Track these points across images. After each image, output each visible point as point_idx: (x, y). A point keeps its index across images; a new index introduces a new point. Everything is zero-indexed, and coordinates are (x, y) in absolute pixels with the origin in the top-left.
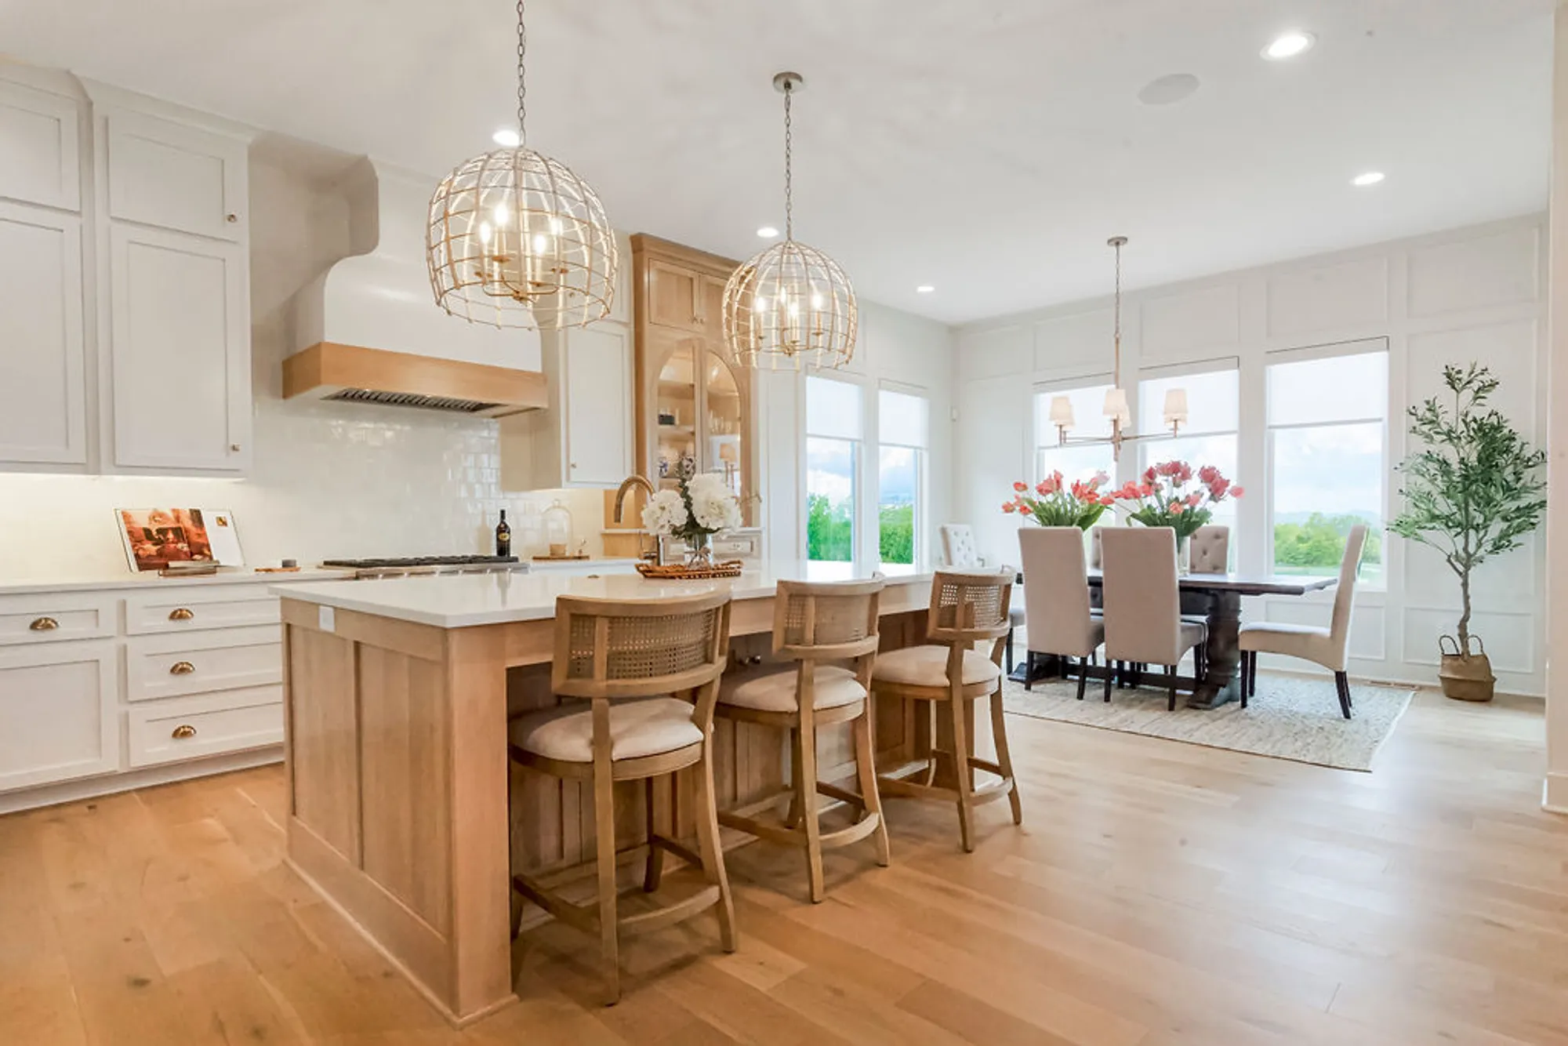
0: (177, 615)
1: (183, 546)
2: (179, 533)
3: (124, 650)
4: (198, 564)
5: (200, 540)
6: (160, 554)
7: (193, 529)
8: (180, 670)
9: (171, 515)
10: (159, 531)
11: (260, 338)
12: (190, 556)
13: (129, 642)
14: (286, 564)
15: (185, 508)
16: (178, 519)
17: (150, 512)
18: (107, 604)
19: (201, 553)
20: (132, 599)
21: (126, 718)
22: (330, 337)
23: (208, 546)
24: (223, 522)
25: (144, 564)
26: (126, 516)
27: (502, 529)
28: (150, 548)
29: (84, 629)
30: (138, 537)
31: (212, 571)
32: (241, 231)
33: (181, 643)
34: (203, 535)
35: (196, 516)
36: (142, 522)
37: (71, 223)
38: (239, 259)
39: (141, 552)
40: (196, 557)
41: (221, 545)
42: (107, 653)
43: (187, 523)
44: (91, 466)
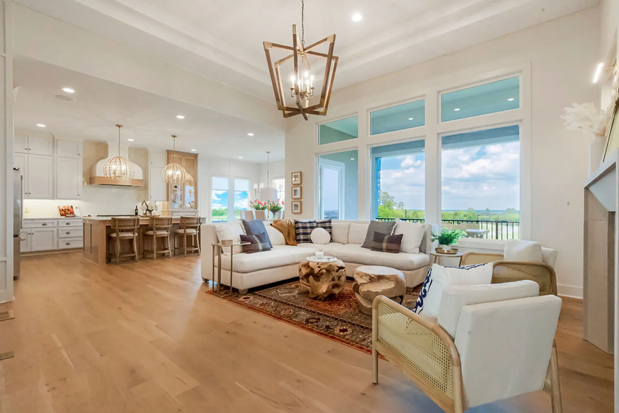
0: (67, 224)
1: (69, 212)
2: (68, 210)
3: (58, 229)
4: (72, 215)
5: (72, 211)
6: (65, 213)
7: (71, 209)
8: (68, 233)
9: (67, 206)
10: (65, 209)
11: (84, 175)
12: (70, 214)
13: (59, 228)
14: (89, 216)
15: (70, 206)
16: (68, 207)
17: (63, 206)
18: (55, 222)
19: (72, 213)
20: (60, 221)
21: (58, 241)
22: (97, 175)
23: (74, 212)
24: (77, 208)
25: (62, 215)
26: (59, 207)
27: (136, 209)
28: (63, 212)
29: (51, 225)
30: (61, 210)
31: (74, 217)
32: (81, 157)
33: (68, 229)
34: (73, 210)
35: (72, 207)
36: (62, 208)
37: (51, 158)
38: (80, 161)
39: (62, 213)
40: (72, 214)
41: (76, 212)
42: (55, 229)
43: (70, 208)
44: (53, 198)
